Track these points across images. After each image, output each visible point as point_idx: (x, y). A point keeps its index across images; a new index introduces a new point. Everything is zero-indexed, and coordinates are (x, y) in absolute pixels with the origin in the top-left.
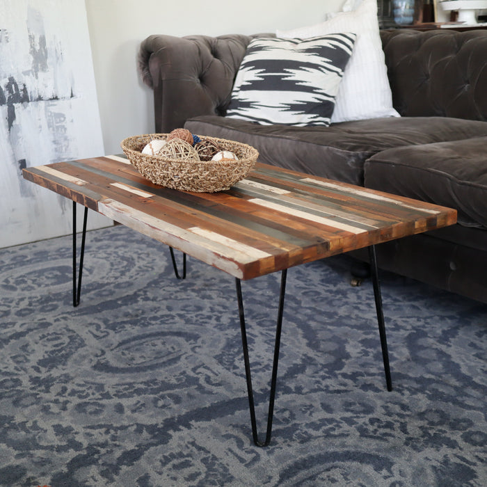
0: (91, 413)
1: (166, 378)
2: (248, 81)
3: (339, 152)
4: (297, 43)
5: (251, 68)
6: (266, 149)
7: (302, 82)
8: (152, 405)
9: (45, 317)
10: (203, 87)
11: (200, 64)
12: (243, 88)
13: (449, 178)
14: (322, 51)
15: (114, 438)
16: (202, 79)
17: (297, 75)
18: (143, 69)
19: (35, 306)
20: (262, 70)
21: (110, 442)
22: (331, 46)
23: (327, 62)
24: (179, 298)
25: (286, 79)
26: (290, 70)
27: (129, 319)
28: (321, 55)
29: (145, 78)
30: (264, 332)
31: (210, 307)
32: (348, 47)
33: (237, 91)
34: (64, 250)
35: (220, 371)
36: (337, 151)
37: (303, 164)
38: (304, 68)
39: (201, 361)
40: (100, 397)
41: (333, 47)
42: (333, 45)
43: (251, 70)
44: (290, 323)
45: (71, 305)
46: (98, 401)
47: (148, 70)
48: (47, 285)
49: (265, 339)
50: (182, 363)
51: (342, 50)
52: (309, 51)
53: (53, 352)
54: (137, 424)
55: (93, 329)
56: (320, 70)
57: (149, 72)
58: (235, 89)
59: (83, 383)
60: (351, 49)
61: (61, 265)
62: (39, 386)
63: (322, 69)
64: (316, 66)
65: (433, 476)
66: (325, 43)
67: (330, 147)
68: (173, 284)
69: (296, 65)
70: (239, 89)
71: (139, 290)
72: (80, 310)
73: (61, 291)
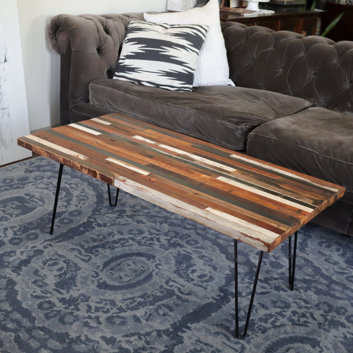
0: (119, 324)
1: (152, 292)
2: (132, 53)
3: (230, 125)
4: (167, 28)
5: (135, 43)
6: (170, 115)
7: (175, 57)
8: (156, 314)
9: (35, 245)
10: (100, 56)
11: (99, 39)
12: (128, 57)
13: (315, 153)
14: (187, 36)
15: (148, 343)
16: (99, 50)
17: (171, 52)
18: (52, 38)
19: (19, 235)
20: (143, 45)
21: (147, 346)
22: (192, 34)
23: (190, 45)
24: (121, 223)
25: (163, 53)
26: (166, 48)
27: (97, 244)
28: (186, 39)
29: (54, 46)
30: (195, 250)
31: (148, 231)
32: (204, 35)
33: (123, 59)
34: (8, 181)
35: (184, 283)
36: (228, 125)
37: (200, 129)
38: (175, 47)
39: (167, 276)
40: (118, 311)
41: (194, 34)
42: (194, 33)
43: (134, 44)
44: (206, 241)
45: (47, 233)
46: (119, 314)
47: (56, 39)
48: (17, 216)
49: (198, 255)
50: (155, 278)
51: (200, 37)
52: (176, 35)
53: (60, 275)
54: (156, 330)
55: (77, 254)
56: (186, 50)
57: (57, 41)
58: (121, 57)
59: (98, 300)
60: (205, 37)
61: (16, 195)
62: (70, 305)
63: (188, 49)
64: (183, 47)
65: (344, 348)
66: (189, 31)
67: (222, 121)
68: (110, 211)
69: (170, 45)
70: (125, 58)
71: (90, 218)
72: (57, 238)
73: (31, 220)
